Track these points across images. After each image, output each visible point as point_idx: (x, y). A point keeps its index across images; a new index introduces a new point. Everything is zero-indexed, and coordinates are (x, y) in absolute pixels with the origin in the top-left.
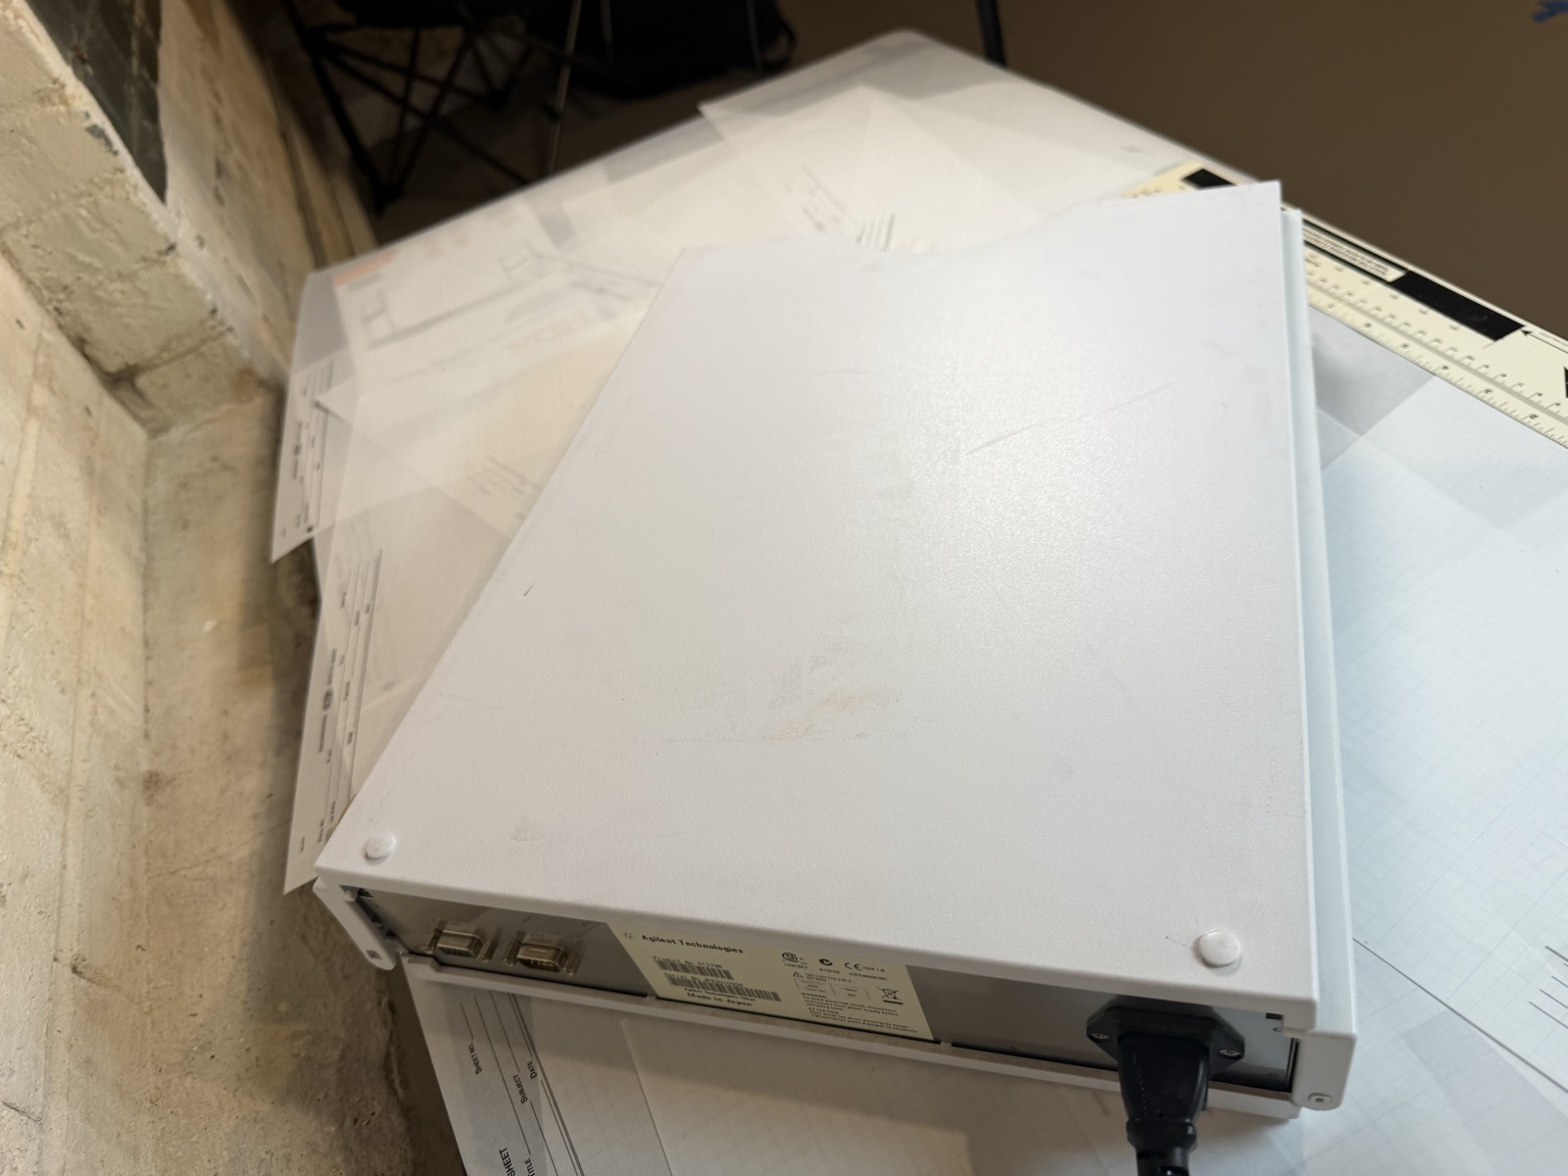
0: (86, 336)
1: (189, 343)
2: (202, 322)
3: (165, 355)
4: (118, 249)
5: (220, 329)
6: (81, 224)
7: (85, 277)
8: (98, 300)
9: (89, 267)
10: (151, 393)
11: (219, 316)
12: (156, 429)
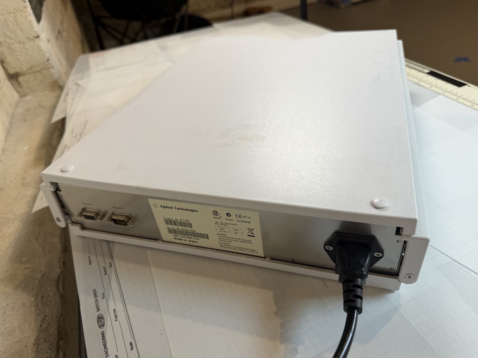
0: (5, 60)
1: (38, 69)
2: (44, 63)
3: (30, 71)
4: (20, 33)
5: (49, 66)
6: (10, 23)
7: (8, 40)
8: (10, 49)
9: (10, 37)
10: (23, 83)
11: (50, 61)
12: (22, 95)
